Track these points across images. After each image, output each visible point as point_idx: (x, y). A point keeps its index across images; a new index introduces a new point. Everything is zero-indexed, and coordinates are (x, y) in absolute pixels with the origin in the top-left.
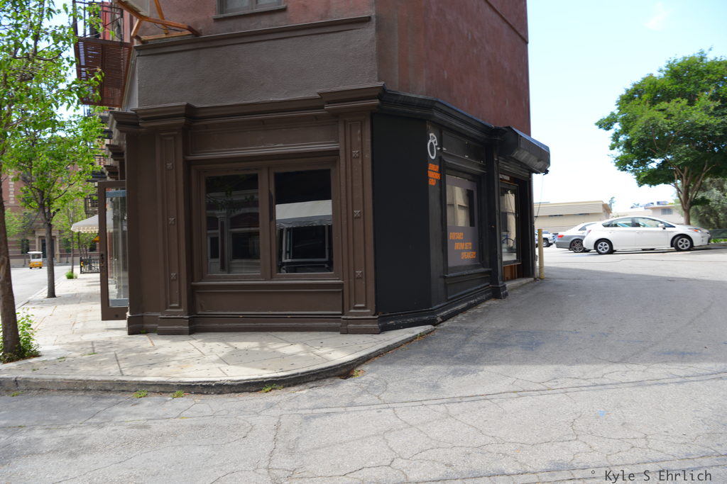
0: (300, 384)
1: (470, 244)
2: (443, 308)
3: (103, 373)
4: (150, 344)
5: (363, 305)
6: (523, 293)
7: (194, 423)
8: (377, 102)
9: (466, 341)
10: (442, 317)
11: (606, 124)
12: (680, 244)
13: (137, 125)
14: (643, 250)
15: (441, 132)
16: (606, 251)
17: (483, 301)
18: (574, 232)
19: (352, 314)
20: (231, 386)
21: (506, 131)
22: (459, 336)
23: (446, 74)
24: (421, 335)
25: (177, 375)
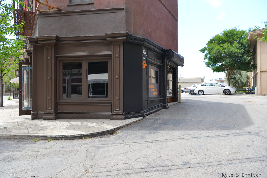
0: (96, 136)
1: (156, 89)
2: (147, 111)
3: (22, 133)
4: (40, 123)
5: (119, 110)
6: (174, 107)
7: (56, 150)
8: (125, 38)
9: (154, 122)
10: (146, 114)
11: (203, 51)
12: (227, 92)
13: (37, 42)
14: (214, 94)
15: (147, 50)
16: (202, 94)
17: (160, 109)
18: (191, 88)
19: (115, 113)
20: (71, 137)
21: (169, 51)
22: (152, 121)
23: (149, 30)
24: (139, 120)
25: (50, 133)
